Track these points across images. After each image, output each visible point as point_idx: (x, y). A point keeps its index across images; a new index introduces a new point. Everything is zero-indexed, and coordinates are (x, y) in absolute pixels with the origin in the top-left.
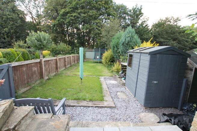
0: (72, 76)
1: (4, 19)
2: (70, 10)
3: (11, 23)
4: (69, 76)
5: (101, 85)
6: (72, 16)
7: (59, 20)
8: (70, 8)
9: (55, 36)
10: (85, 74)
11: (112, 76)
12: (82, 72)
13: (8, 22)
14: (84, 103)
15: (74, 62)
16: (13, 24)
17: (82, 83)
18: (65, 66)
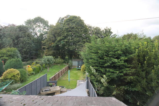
0: (65, 80)
1: (24, 43)
2: (63, 37)
3: (28, 45)
4: (64, 80)
5: (77, 84)
6: (64, 41)
7: (56, 43)
8: (63, 36)
9: (53, 52)
10: (71, 79)
11: (83, 80)
12: (69, 78)
13: (26, 45)
14: (70, 89)
15: (66, 71)
16: (29, 46)
17: (69, 83)
18: (62, 74)
